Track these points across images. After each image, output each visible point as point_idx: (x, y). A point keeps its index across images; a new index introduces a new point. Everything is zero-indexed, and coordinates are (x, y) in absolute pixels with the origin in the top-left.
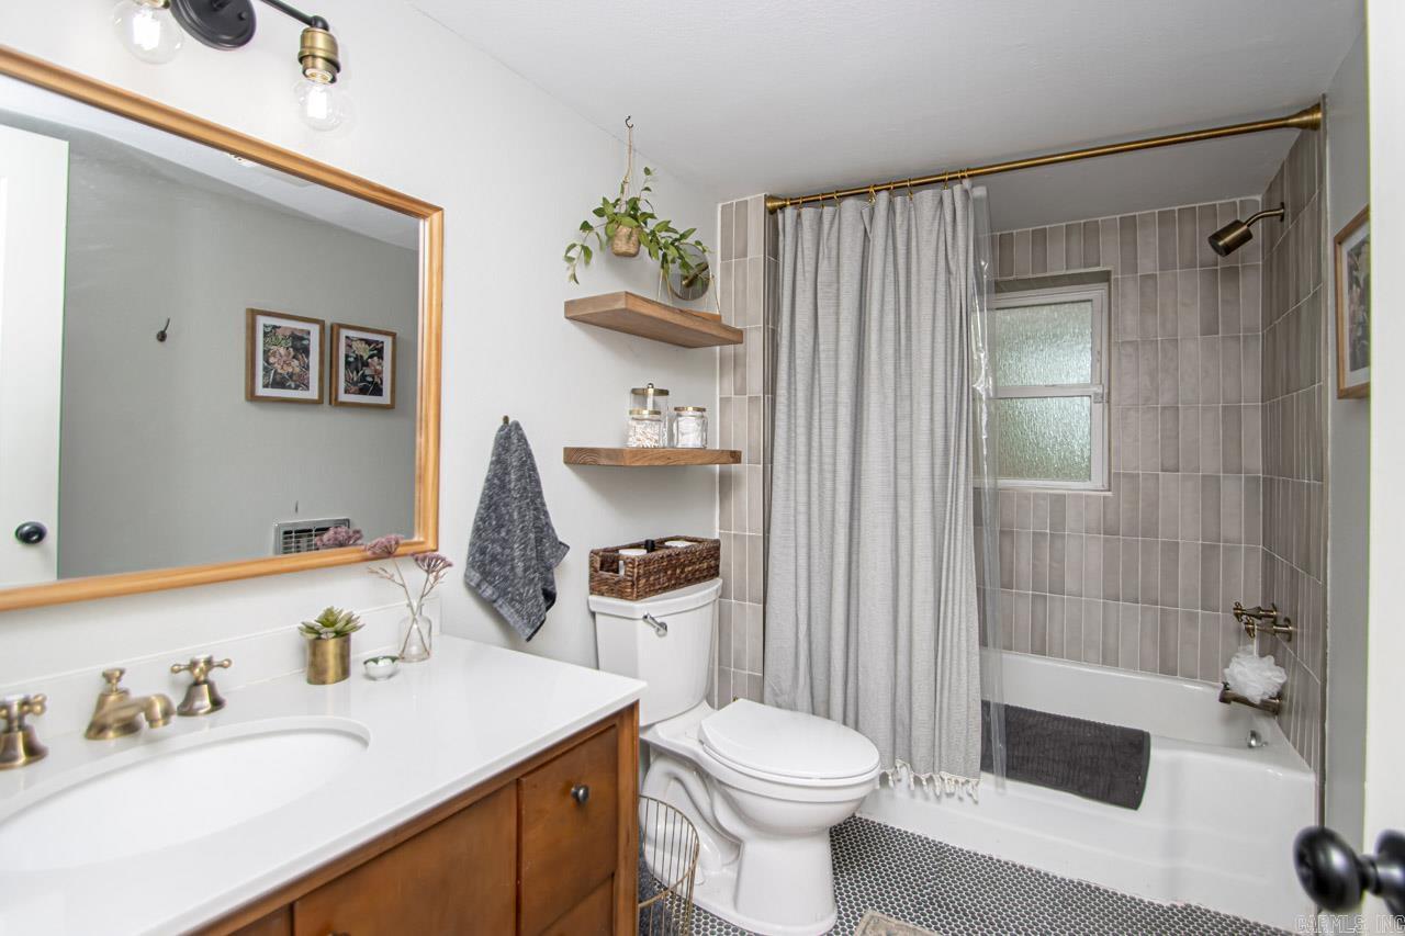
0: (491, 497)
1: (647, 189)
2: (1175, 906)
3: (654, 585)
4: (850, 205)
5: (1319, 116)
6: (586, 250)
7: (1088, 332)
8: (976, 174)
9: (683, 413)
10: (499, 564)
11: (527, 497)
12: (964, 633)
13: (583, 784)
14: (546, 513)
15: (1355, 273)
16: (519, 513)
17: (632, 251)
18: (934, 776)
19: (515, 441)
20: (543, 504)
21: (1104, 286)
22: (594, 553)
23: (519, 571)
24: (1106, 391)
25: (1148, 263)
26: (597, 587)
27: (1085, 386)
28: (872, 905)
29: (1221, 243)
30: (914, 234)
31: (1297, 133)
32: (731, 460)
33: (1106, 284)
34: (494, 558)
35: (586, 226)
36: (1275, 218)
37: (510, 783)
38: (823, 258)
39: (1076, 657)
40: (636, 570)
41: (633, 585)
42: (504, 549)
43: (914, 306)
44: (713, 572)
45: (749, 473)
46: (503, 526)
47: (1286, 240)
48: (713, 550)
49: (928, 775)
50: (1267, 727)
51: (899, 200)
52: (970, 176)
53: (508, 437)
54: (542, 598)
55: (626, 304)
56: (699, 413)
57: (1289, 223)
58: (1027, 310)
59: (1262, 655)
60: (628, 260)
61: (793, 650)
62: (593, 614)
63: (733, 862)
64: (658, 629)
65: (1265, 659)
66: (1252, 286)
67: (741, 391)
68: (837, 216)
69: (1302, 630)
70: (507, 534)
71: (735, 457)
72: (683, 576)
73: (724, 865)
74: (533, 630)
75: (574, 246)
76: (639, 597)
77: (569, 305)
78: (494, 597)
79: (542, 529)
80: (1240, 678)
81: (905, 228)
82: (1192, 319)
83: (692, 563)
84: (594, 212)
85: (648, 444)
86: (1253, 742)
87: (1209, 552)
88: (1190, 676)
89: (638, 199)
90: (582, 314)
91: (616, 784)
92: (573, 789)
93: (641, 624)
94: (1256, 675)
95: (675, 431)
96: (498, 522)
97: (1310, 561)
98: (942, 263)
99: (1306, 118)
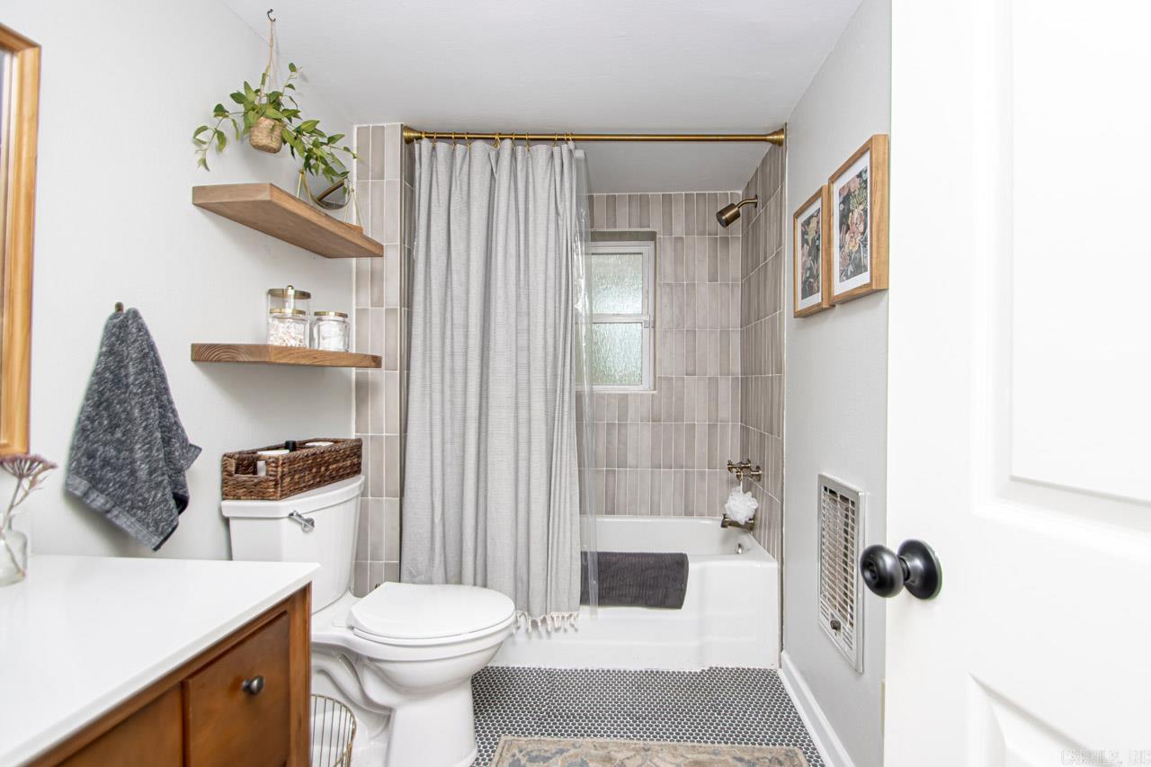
0: (101, 393)
1: (290, 86)
2: (704, 670)
3: (298, 483)
4: (479, 146)
5: (783, 137)
6: (221, 136)
7: (640, 276)
8: (579, 139)
9: (324, 317)
10: (114, 469)
11: (151, 393)
12: (568, 500)
13: (255, 675)
14: (174, 412)
15: (806, 237)
16: (141, 410)
17: (274, 145)
18: (547, 617)
19: (134, 330)
20: (170, 402)
21: (652, 243)
22: (227, 456)
23: (143, 472)
24: (652, 319)
25: (679, 230)
26: (231, 489)
27: (638, 315)
28: (504, 732)
29: (724, 218)
30: (531, 180)
31: (769, 145)
32: (373, 364)
33: (653, 242)
34: (106, 462)
35: (220, 110)
36: (750, 205)
37: (173, 688)
38: (456, 190)
39: (635, 513)
40: (280, 469)
41: (276, 485)
42: (119, 451)
43: (531, 238)
44: (356, 470)
45: (387, 379)
46: (118, 426)
47: (758, 220)
48: (356, 449)
49: (542, 617)
50: (747, 539)
51: (519, 149)
52: (573, 140)
53: (123, 326)
54: (172, 503)
55: (272, 196)
56: (341, 319)
57: (760, 210)
58: (601, 256)
59: (745, 492)
60: (270, 156)
61: (429, 535)
62: (226, 521)
63: (383, 730)
64: (305, 526)
65: (747, 494)
66: (736, 250)
67: (378, 302)
68: (468, 155)
69: (767, 473)
70: (124, 435)
71: (376, 362)
72: (328, 473)
73: (371, 739)
74: (162, 538)
75: (204, 129)
76: (284, 495)
77: (197, 191)
78: (108, 506)
79: (170, 430)
80: (734, 509)
81: (524, 174)
82: (702, 269)
83: (336, 461)
84: (233, 96)
85: (293, 343)
86: (740, 551)
87: (712, 427)
88: (701, 515)
89: (281, 94)
90: (210, 202)
91: (287, 671)
92: (244, 683)
93: (286, 524)
94: (741, 505)
95: (315, 335)
96: (111, 421)
97: (773, 427)
98: (553, 206)
99: (775, 137)
